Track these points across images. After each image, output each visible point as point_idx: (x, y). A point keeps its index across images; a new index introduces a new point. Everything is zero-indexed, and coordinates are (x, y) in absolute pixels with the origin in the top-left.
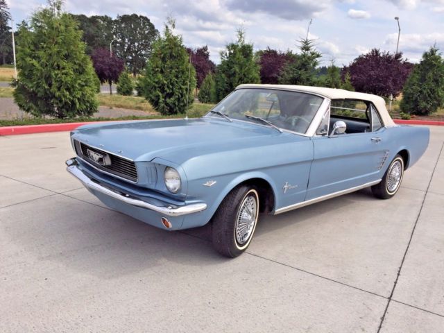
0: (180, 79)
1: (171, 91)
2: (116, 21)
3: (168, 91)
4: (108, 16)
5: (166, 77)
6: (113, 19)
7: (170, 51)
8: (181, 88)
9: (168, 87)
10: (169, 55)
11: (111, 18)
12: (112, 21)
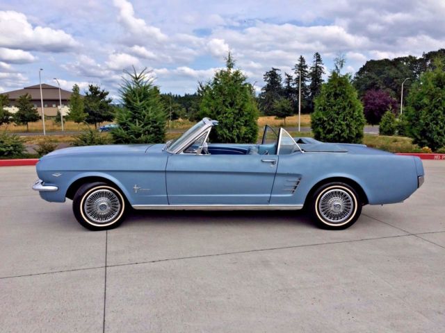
0: (340, 116)
1: (331, 127)
2: (420, 59)
3: (328, 127)
4: (413, 56)
5: (326, 114)
6: (418, 58)
7: (334, 89)
8: (340, 124)
9: (329, 124)
10: (333, 93)
11: (415, 58)
12: (417, 60)
